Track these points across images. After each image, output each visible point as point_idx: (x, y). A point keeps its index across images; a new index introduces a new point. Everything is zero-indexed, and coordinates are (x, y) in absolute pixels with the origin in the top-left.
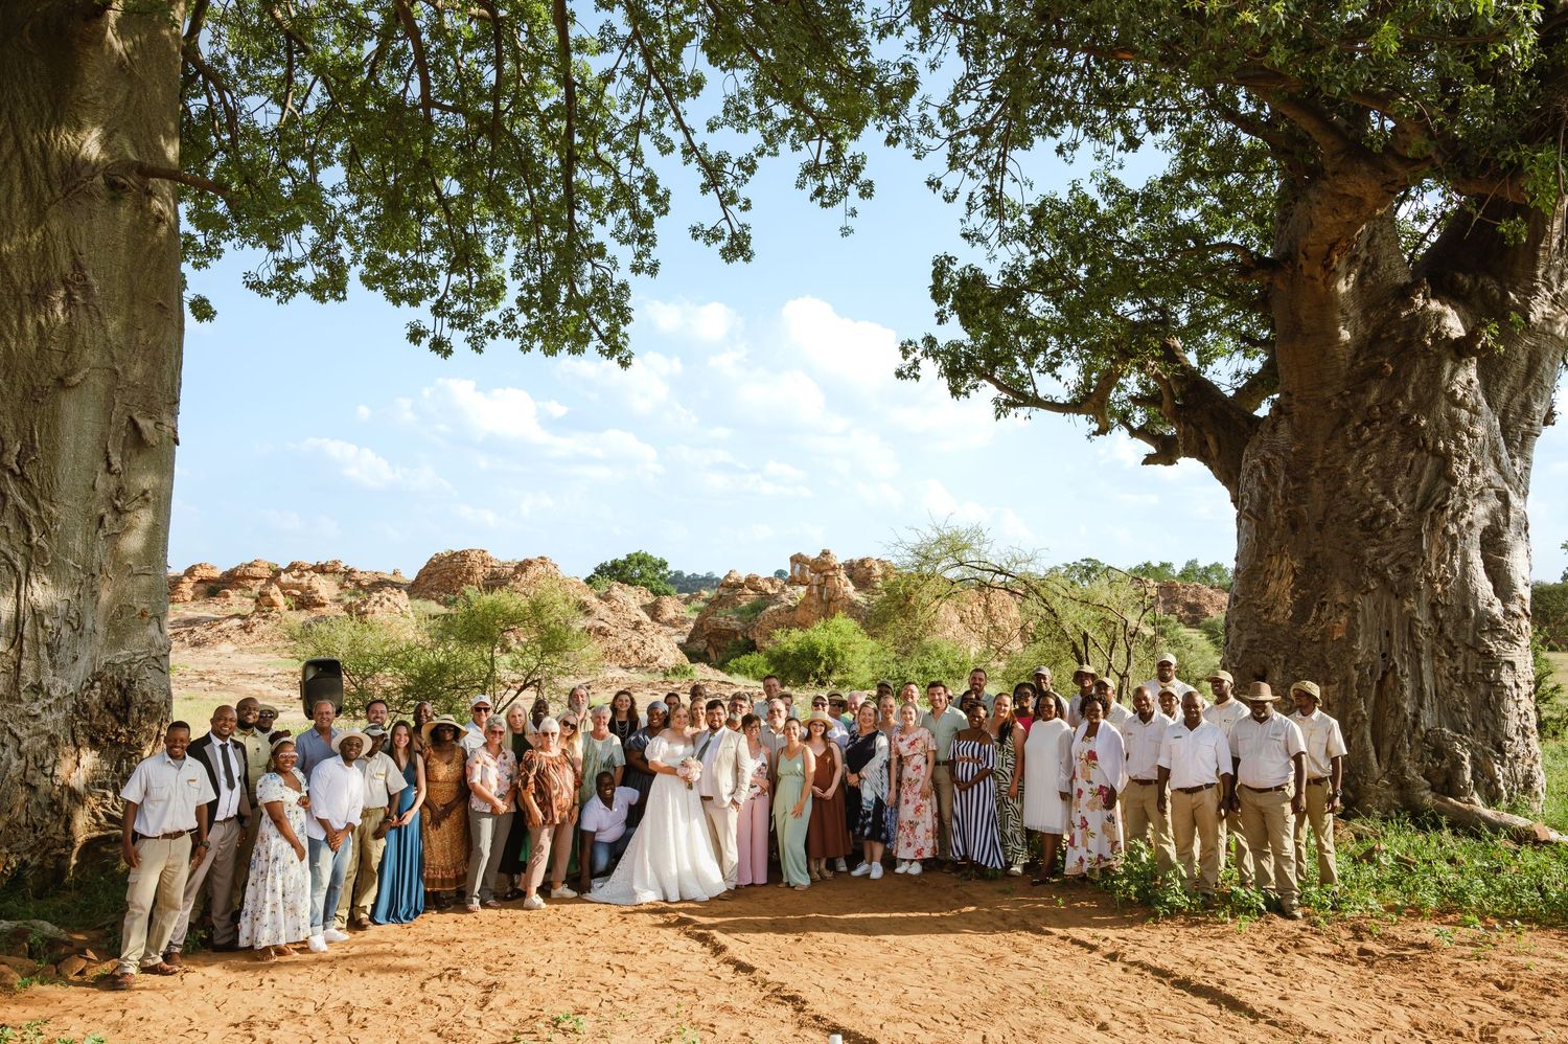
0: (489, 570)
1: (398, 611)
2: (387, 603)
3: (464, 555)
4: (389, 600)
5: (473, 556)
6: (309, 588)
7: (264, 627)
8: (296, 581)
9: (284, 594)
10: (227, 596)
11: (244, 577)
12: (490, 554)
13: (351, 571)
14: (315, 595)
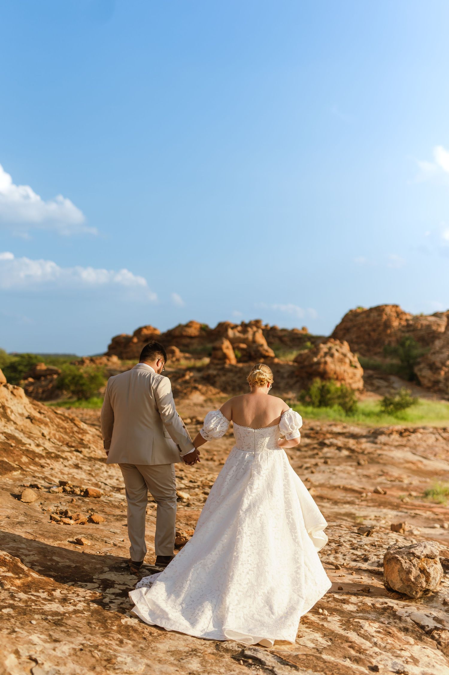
0: (404, 323)
1: (347, 361)
2: (337, 354)
3: (379, 310)
4: (337, 350)
5: (388, 310)
6: (254, 341)
7: (223, 379)
8: (241, 336)
9: (234, 349)
10: (173, 352)
11: (182, 336)
12: (403, 308)
13: (273, 329)
14: (261, 349)
